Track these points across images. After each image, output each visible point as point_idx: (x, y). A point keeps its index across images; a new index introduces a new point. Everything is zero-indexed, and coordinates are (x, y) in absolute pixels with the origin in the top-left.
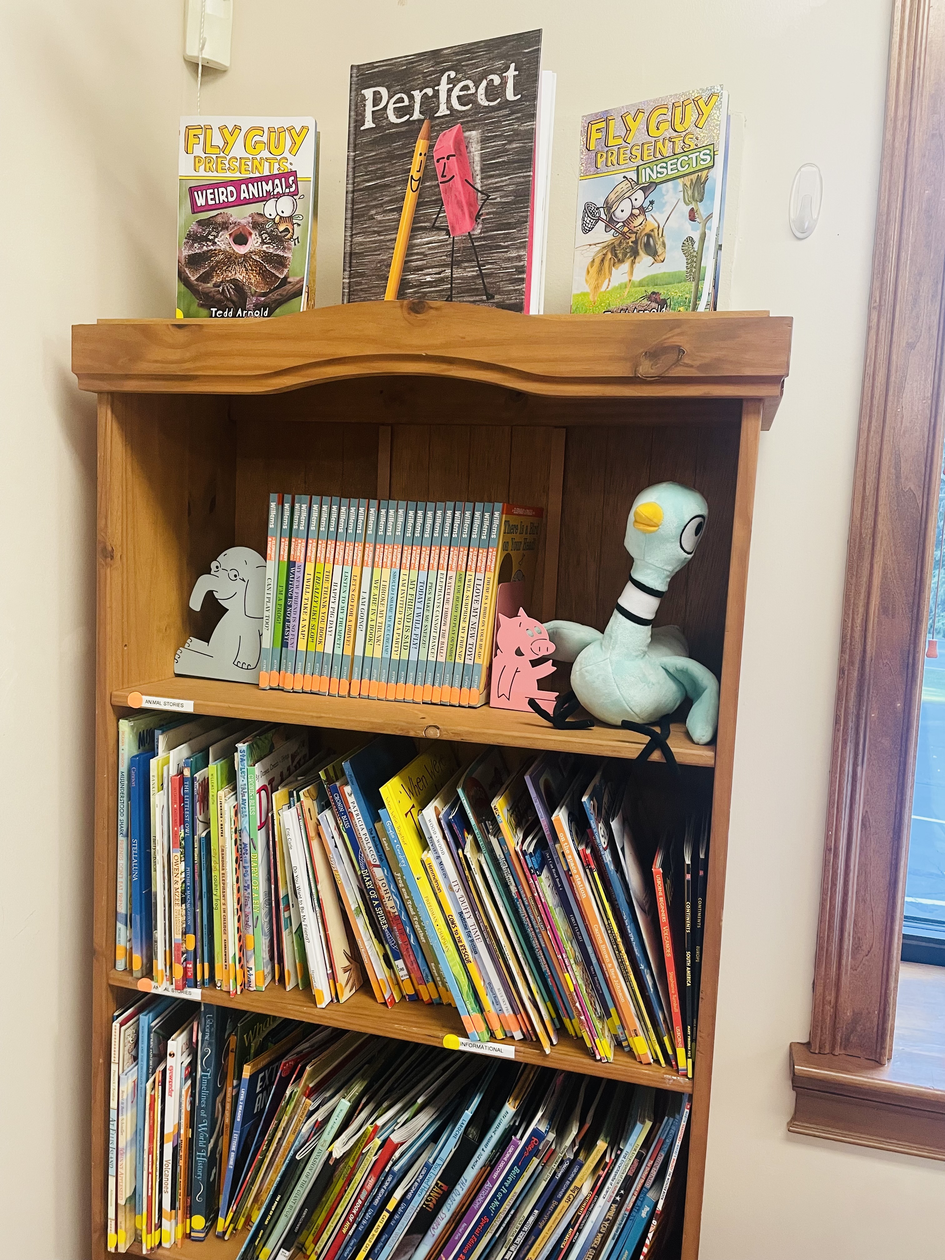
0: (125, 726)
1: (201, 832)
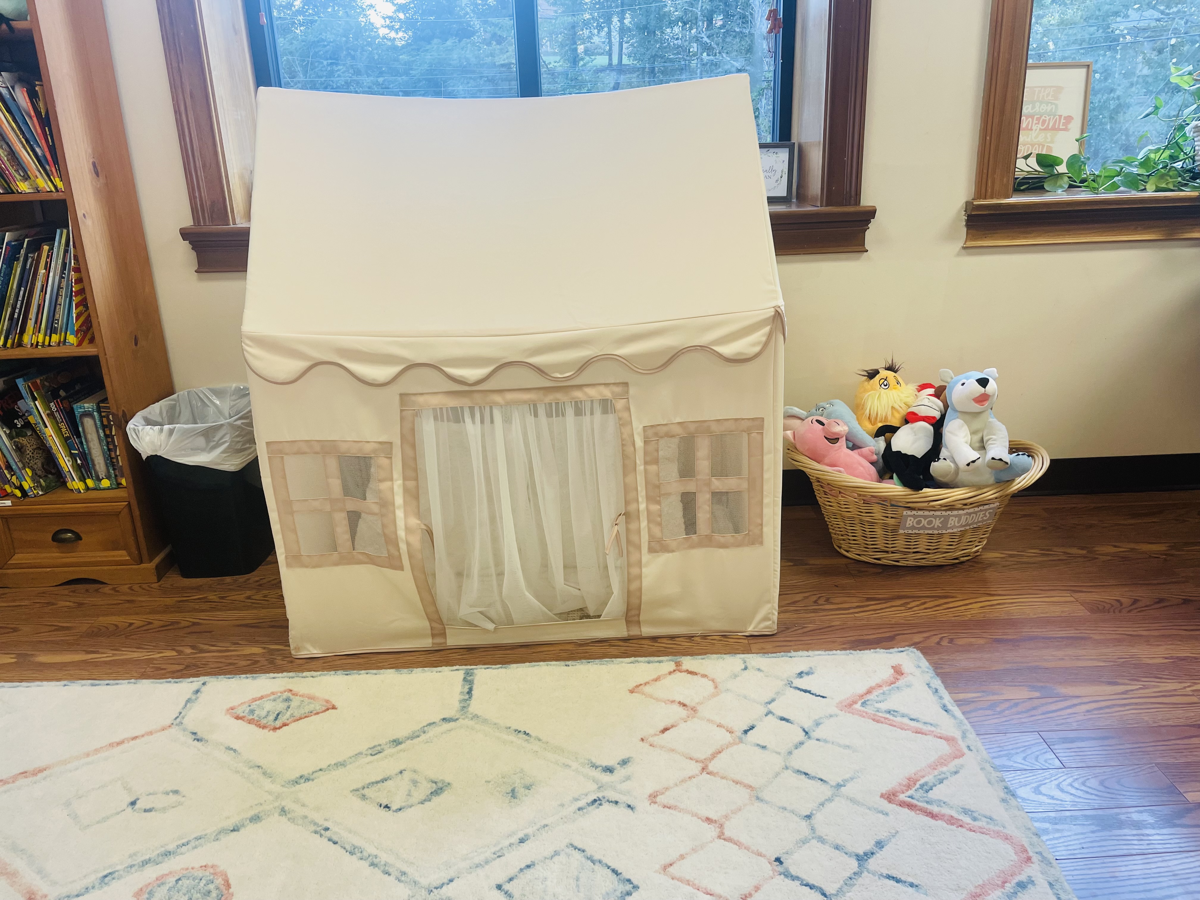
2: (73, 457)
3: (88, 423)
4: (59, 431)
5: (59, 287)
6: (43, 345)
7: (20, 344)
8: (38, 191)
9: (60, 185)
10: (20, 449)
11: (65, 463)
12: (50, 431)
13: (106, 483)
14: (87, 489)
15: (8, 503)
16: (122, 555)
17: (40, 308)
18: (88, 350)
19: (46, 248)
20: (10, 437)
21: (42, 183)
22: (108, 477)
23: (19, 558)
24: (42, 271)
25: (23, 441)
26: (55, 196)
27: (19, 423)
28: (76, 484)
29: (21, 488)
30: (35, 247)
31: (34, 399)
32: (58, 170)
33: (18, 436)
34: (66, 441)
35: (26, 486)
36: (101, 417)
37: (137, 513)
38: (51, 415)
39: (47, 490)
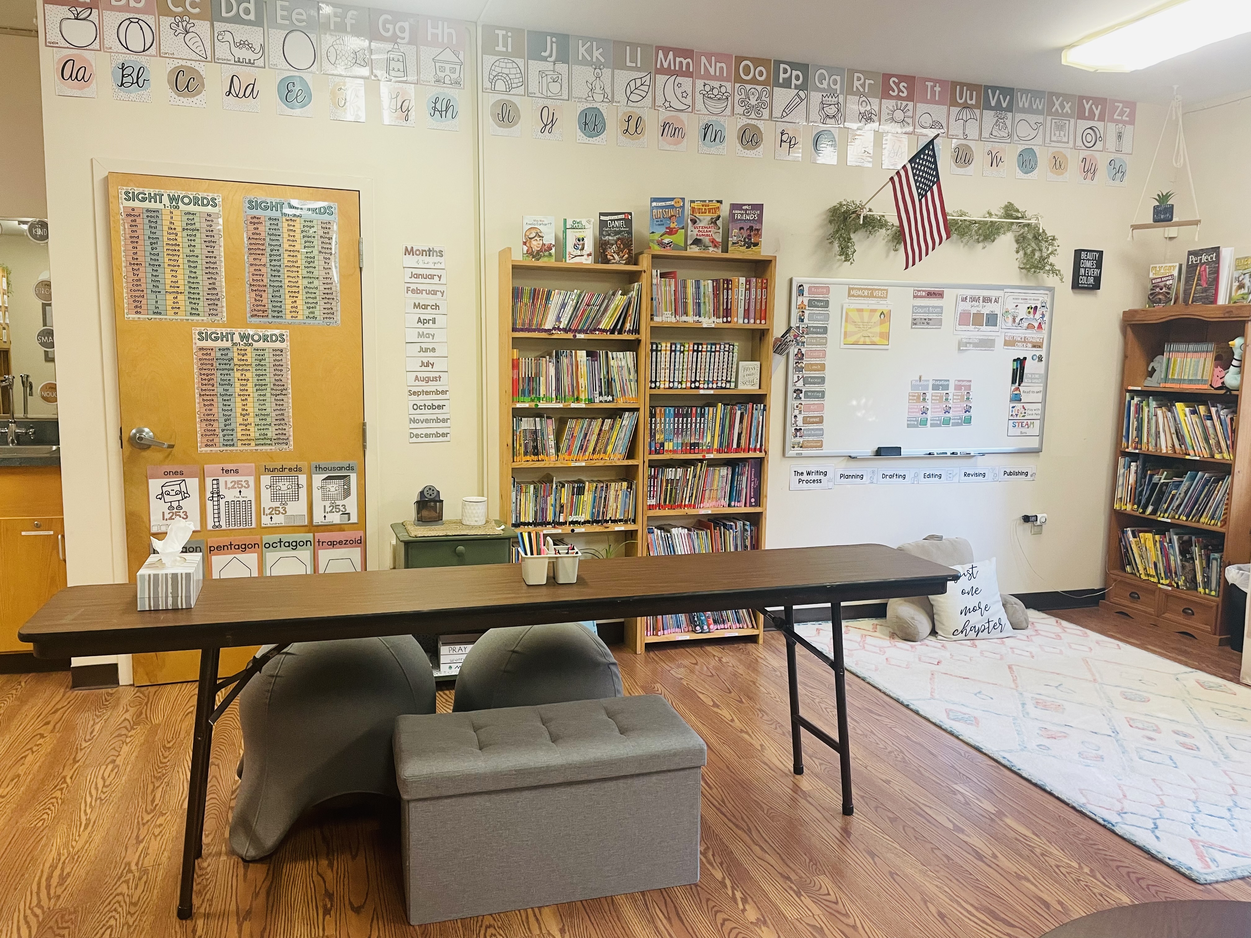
0: (1127, 394)
1: (1141, 416)
2: (1204, 576)
3: (1214, 562)
4: (1201, 563)
5: (1221, 500)
6: (1207, 524)
7: (1199, 521)
8: (1224, 458)
9: (1232, 458)
10: (1183, 567)
11: (1199, 578)
12: (1197, 562)
13: (1213, 593)
14: (1205, 593)
15: (1170, 588)
16: (1208, 628)
17: (1210, 507)
18: (1223, 530)
19: (1221, 482)
20: (1181, 560)
21: (1226, 456)
22: (1215, 591)
23: (1166, 615)
24: (1216, 492)
25: (1187, 564)
26: (1228, 462)
27: (1188, 556)
28: (1201, 589)
29: (1177, 584)
30: (1217, 481)
31: (1196, 546)
32: (1233, 451)
33: (1185, 561)
34: (1203, 569)
35: (1180, 584)
36: (1221, 562)
37: (1220, 610)
38: (1200, 556)
39: (1188, 589)
